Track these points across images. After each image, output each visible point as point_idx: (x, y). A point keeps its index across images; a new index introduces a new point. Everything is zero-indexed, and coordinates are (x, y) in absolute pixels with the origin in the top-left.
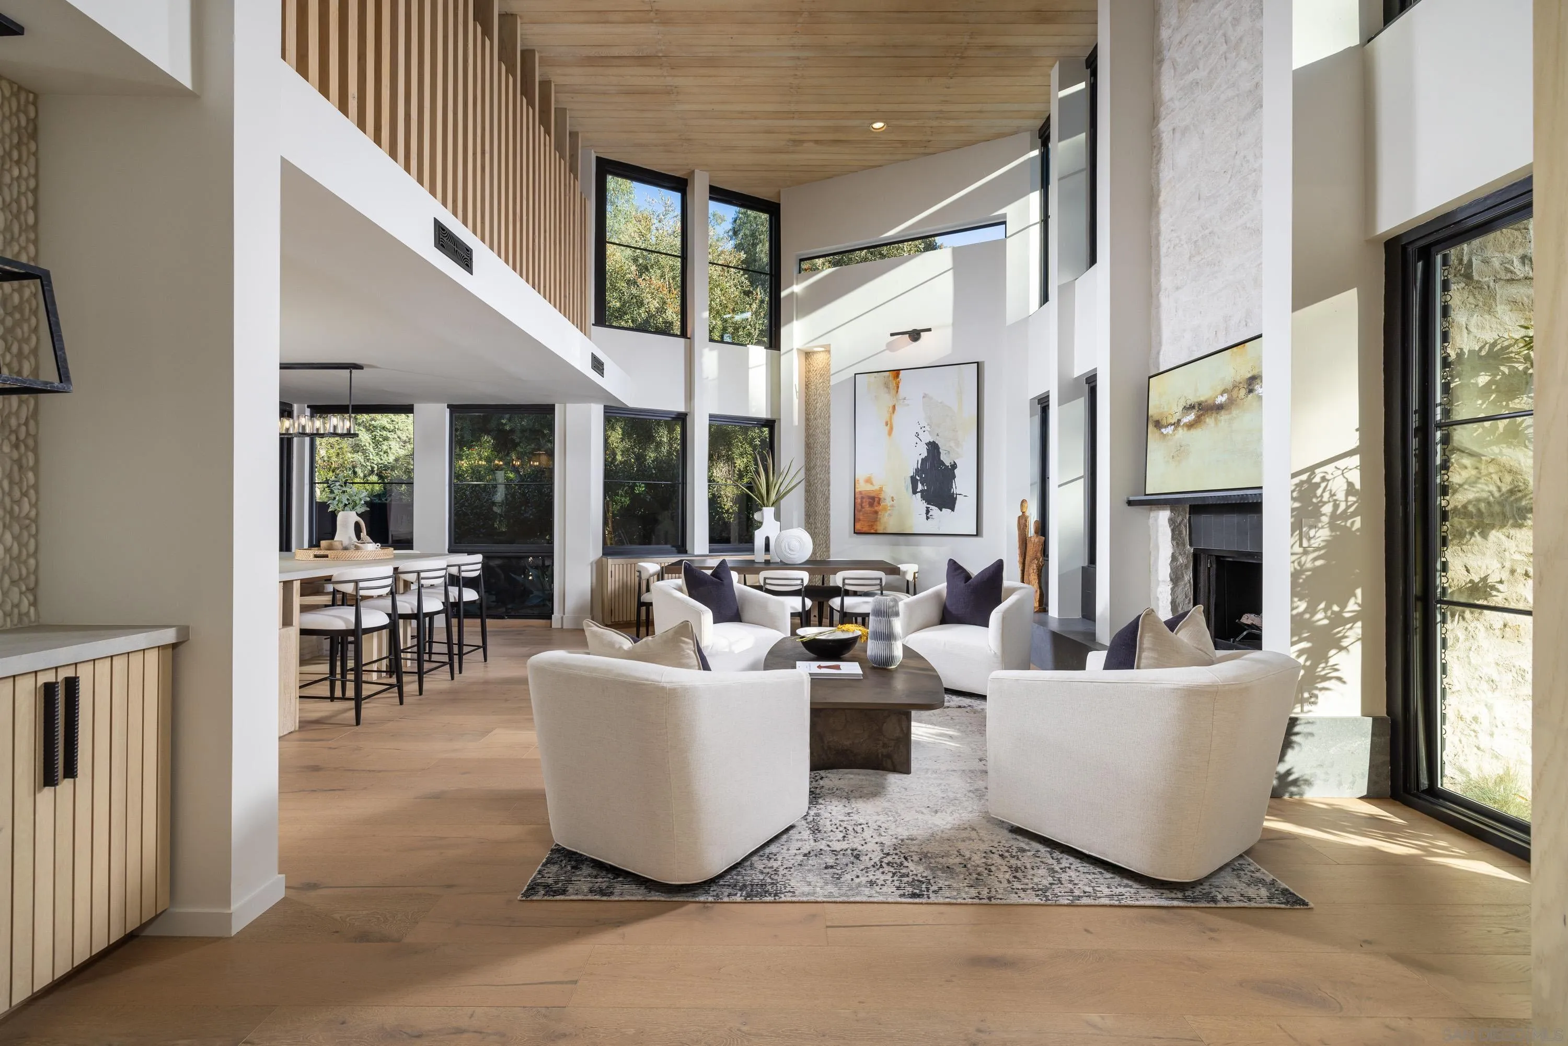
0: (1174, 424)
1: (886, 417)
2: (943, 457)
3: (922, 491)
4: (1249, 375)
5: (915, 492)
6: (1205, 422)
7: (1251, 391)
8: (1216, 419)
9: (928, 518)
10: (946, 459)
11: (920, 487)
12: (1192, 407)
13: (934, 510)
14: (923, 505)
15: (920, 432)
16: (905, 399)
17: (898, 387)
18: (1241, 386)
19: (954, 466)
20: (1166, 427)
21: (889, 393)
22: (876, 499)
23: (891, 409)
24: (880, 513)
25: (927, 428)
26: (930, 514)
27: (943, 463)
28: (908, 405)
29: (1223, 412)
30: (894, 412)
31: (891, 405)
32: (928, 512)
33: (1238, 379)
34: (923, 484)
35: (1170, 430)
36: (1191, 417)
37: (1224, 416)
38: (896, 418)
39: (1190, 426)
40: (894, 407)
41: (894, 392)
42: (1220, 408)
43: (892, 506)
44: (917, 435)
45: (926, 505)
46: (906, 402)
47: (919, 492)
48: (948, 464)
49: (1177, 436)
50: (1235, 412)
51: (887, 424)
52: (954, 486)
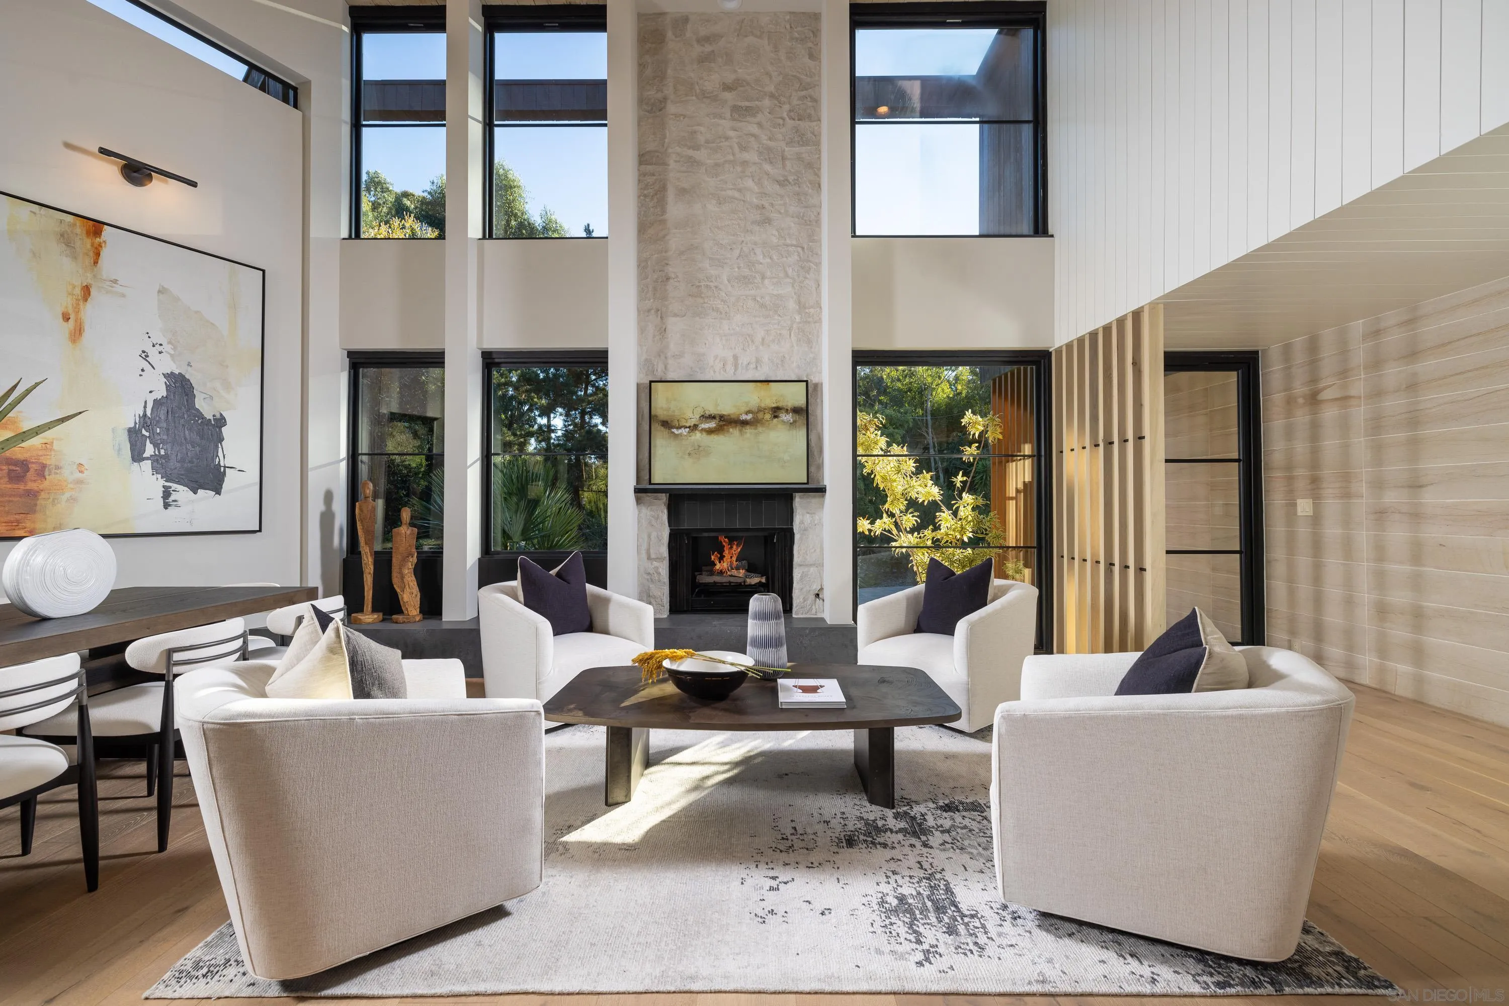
0: (689, 427)
1: (66, 303)
2: (200, 403)
3: (153, 458)
4: (773, 404)
5: (137, 456)
6: (728, 431)
8: (740, 431)
9: (166, 506)
10: (205, 407)
11: (149, 450)
12: (712, 417)
13: (182, 493)
14: (157, 484)
15: (153, 353)
16: (115, 281)
17: (98, 254)
18: (767, 411)
19: (221, 422)
20: (679, 427)
21: (75, 258)
22: (33, 467)
23: (78, 291)
24: (43, 495)
25: (167, 347)
26: (171, 499)
28: (123, 296)
29: (748, 427)
30: (86, 300)
31: (78, 282)
32: (167, 493)
33: (764, 405)
34: (156, 445)
35: (684, 431)
36: (712, 425)
37: (749, 431)
38: (89, 311)
39: (710, 432)
40: (87, 291)
41: (89, 261)
42: (745, 423)
43: (80, 482)
44: (145, 356)
45: (162, 482)
46: (118, 288)
47: (147, 459)
48: (209, 416)
49: (693, 438)
50: (760, 429)
51: (66, 318)
52: (220, 454)
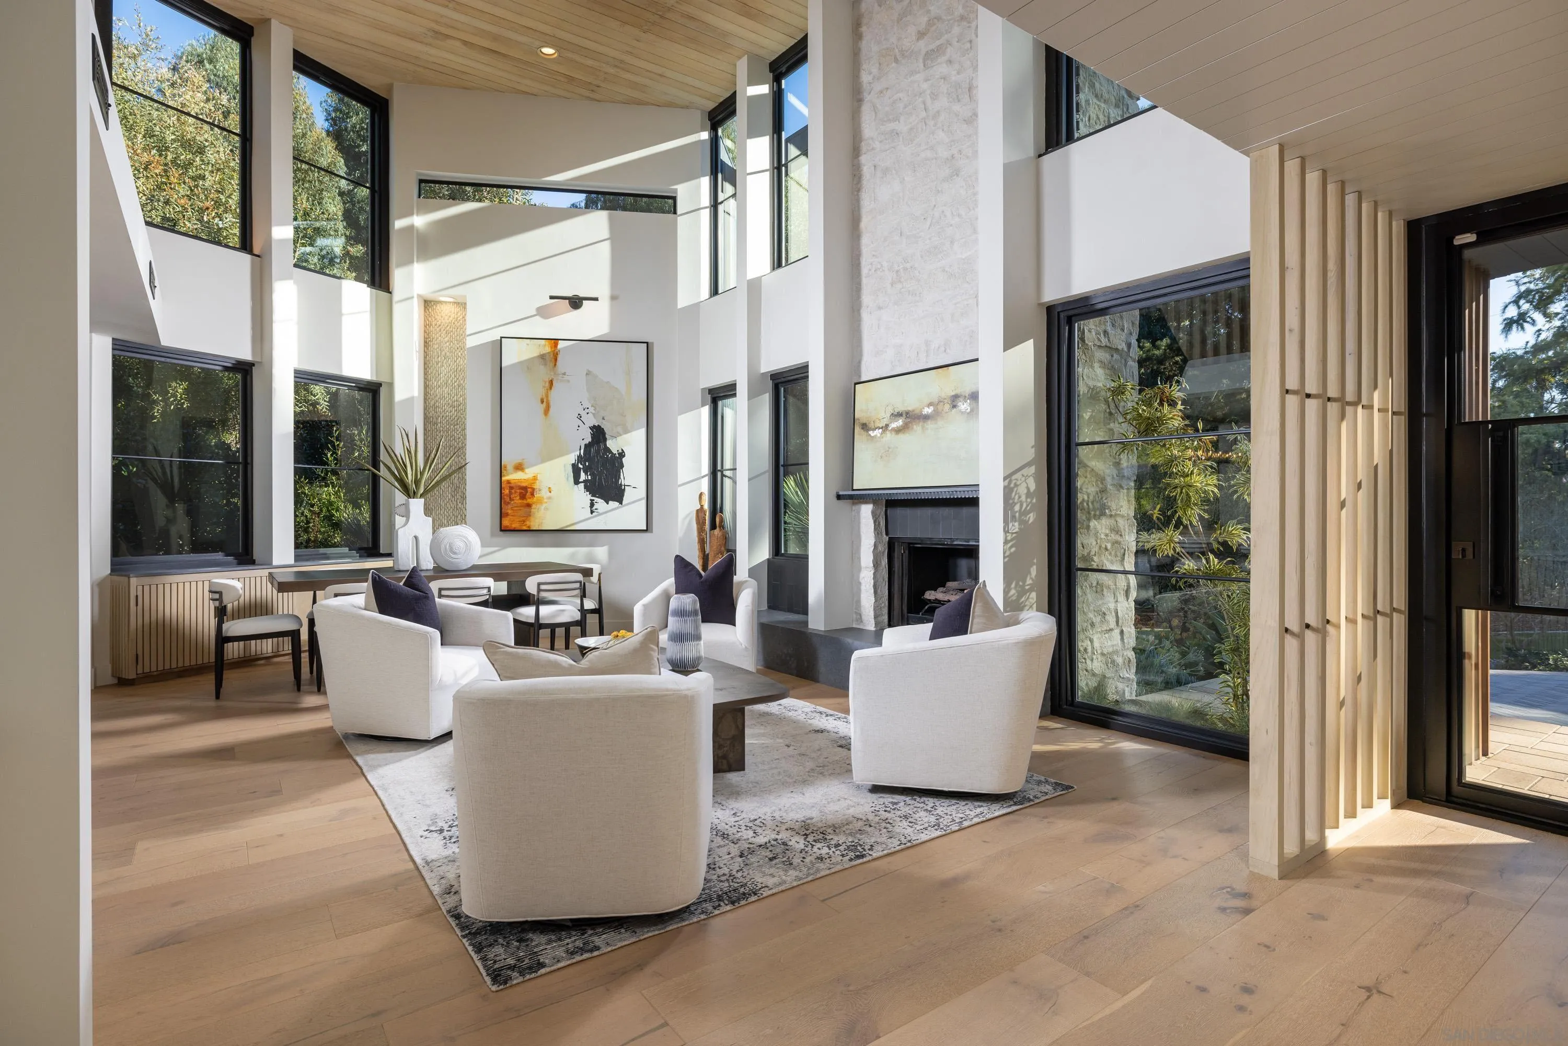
0: (882, 428)
1: (541, 392)
2: (609, 443)
3: (584, 481)
4: (953, 394)
5: (577, 482)
6: (913, 428)
7: (954, 406)
8: (923, 427)
9: (591, 513)
10: (613, 445)
11: (583, 477)
12: (900, 415)
13: (600, 503)
14: (587, 497)
15: (584, 414)
16: (564, 374)
17: (556, 360)
18: (946, 401)
19: (622, 454)
20: (874, 429)
21: (545, 365)
22: (529, 490)
23: (547, 384)
24: (534, 506)
25: (590, 410)
26: (594, 508)
27: (609, 451)
28: (568, 381)
29: (929, 422)
30: (551, 388)
31: (547, 379)
32: (592, 504)
33: (943, 395)
34: (586, 474)
35: (878, 432)
36: (900, 425)
37: (930, 425)
38: (553, 394)
39: (898, 431)
40: (551, 383)
41: (552, 364)
42: (926, 418)
43: (550, 498)
44: (580, 417)
45: (590, 497)
46: (566, 377)
47: (581, 482)
48: (615, 451)
49: (884, 439)
50: (942, 422)
51: (542, 402)
52: (622, 477)
